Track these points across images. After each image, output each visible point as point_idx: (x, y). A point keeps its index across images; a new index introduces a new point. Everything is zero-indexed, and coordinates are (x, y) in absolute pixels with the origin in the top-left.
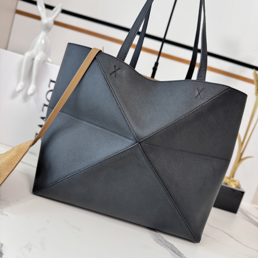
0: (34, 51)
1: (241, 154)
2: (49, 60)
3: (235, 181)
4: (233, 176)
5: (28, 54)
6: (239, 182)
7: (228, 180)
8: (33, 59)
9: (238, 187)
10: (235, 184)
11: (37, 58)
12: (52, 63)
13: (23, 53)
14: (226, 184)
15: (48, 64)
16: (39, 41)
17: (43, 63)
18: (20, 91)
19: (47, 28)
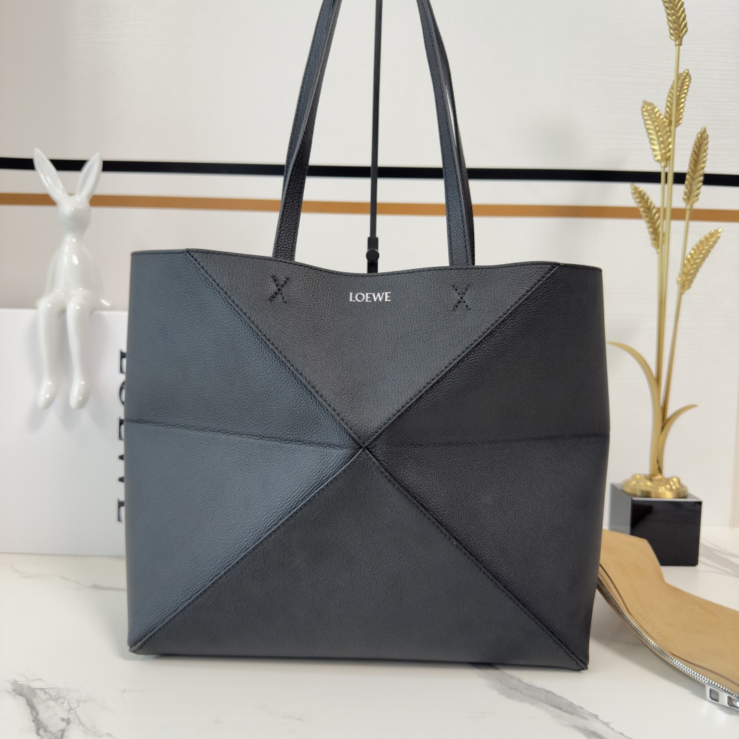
0: (59, 290)
1: (664, 409)
2: (104, 302)
3: (668, 481)
4: (660, 470)
5: (44, 304)
6: (679, 482)
7: (649, 483)
8: (63, 313)
9: (681, 493)
10: (671, 489)
11: (73, 308)
12: (112, 308)
13: (30, 304)
14: (647, 494)
15: (105, 313)
16: (65, 259)
17: (91, 314)
18: (49, 403)
19: (79, 224)
